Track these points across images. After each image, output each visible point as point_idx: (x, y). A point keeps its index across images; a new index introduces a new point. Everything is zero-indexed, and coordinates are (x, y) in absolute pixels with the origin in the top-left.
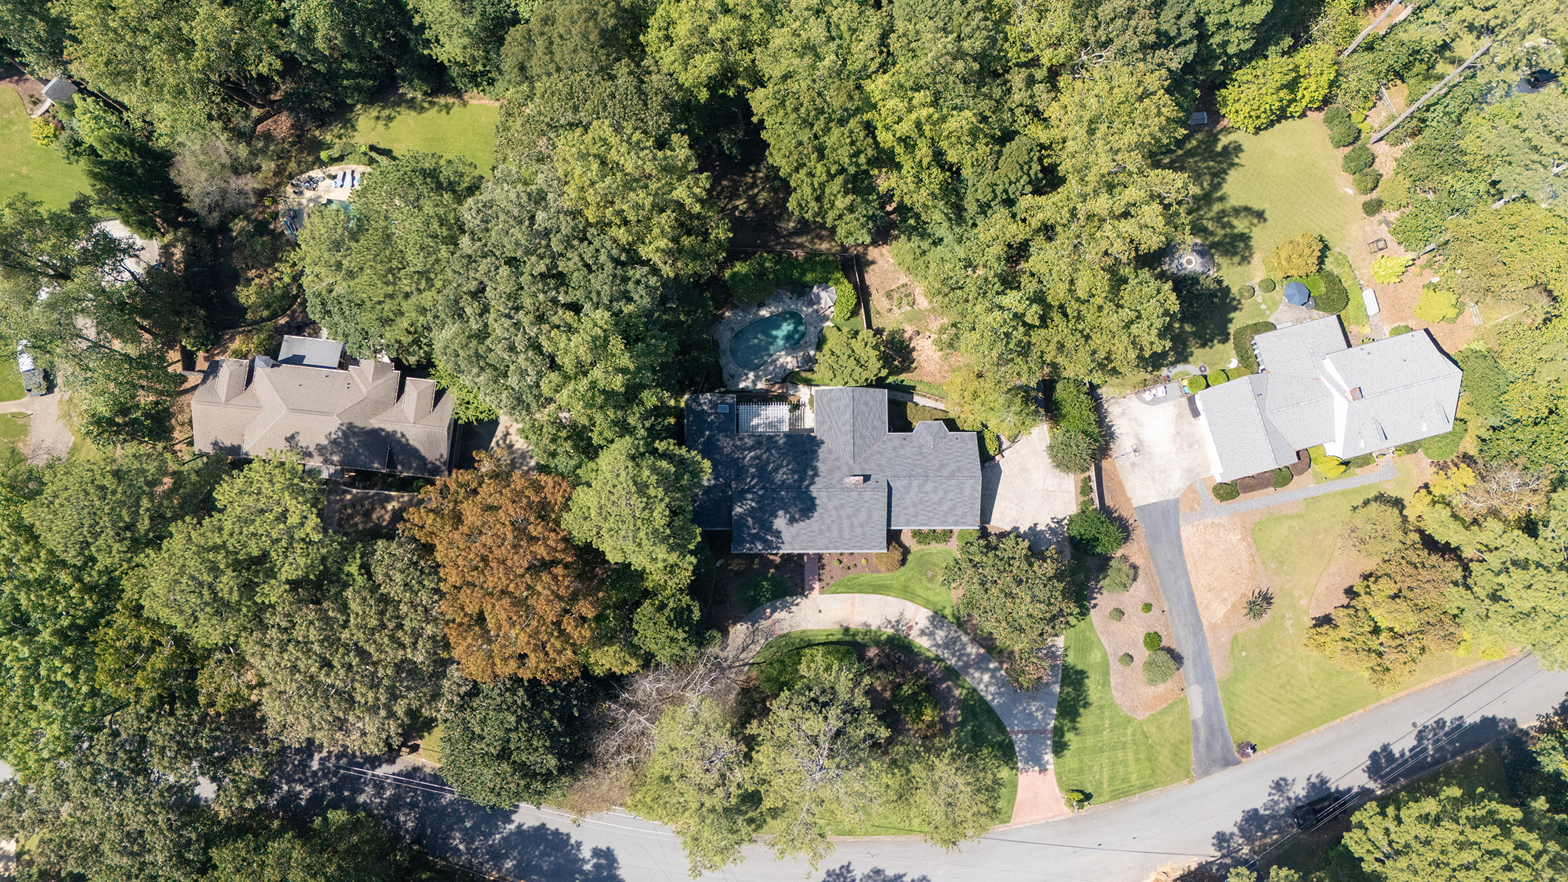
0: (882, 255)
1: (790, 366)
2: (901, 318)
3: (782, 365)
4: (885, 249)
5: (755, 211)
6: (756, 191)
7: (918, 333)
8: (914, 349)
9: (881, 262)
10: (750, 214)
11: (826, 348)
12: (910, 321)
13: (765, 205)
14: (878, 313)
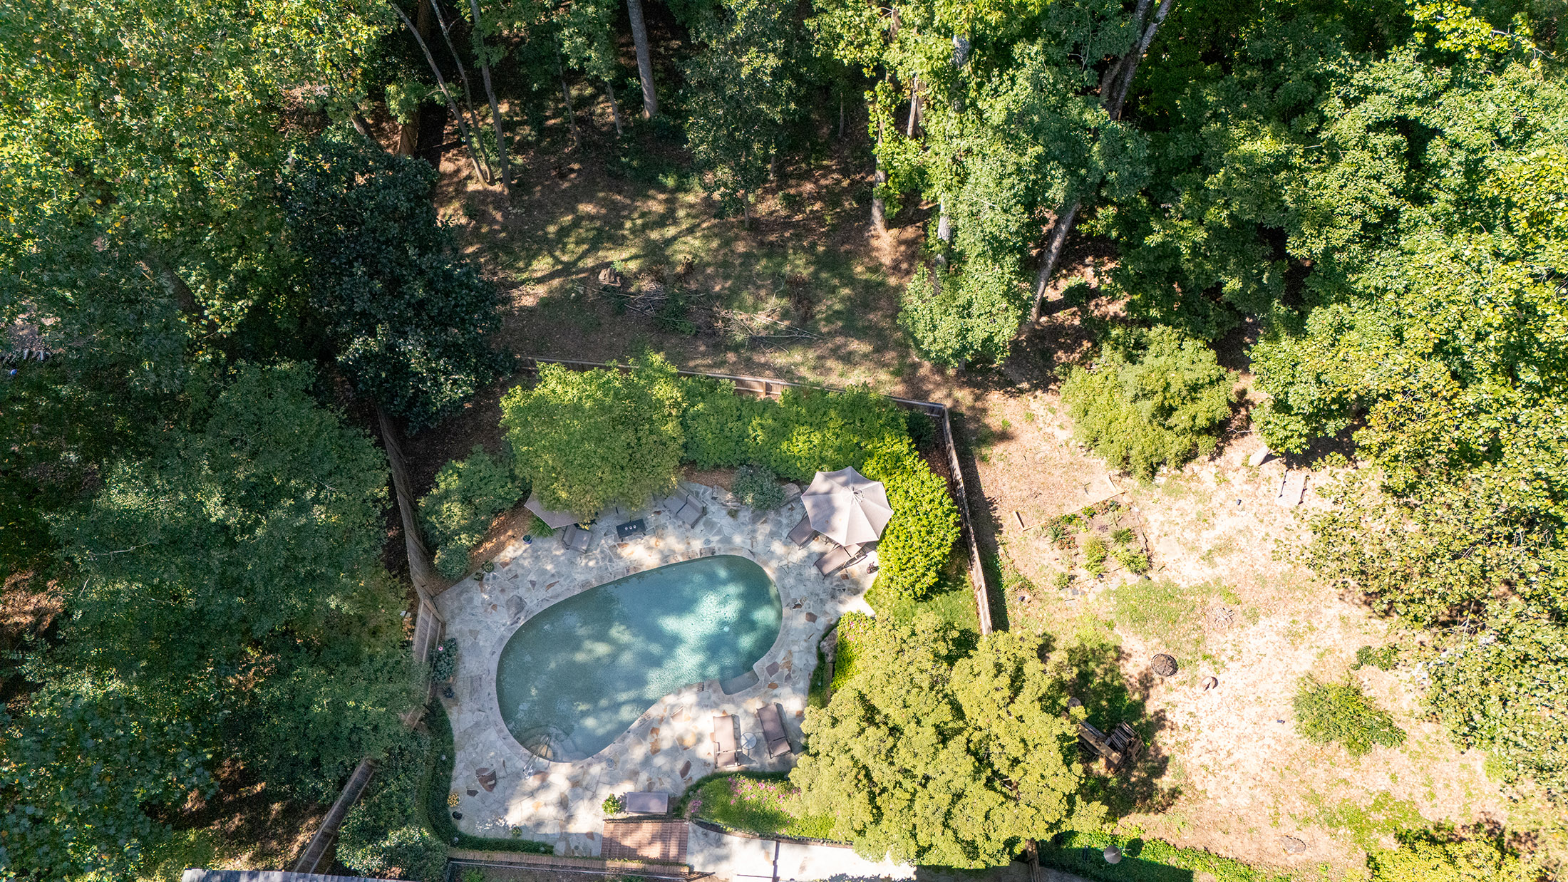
0: (1031, 418)
1: (705, 751)
2: (1107, 609)
3: (679, 747)
4: (1039, 403)
5: (659, 279)
6: (671, 231)
7: (1174, 667)
8: (1159, 721)
9: (1027, 436)
10: (647, 285)
11: (845, 693)
12: (1139, 620)
13: (690, 267)
14: (1027, 585)
